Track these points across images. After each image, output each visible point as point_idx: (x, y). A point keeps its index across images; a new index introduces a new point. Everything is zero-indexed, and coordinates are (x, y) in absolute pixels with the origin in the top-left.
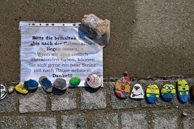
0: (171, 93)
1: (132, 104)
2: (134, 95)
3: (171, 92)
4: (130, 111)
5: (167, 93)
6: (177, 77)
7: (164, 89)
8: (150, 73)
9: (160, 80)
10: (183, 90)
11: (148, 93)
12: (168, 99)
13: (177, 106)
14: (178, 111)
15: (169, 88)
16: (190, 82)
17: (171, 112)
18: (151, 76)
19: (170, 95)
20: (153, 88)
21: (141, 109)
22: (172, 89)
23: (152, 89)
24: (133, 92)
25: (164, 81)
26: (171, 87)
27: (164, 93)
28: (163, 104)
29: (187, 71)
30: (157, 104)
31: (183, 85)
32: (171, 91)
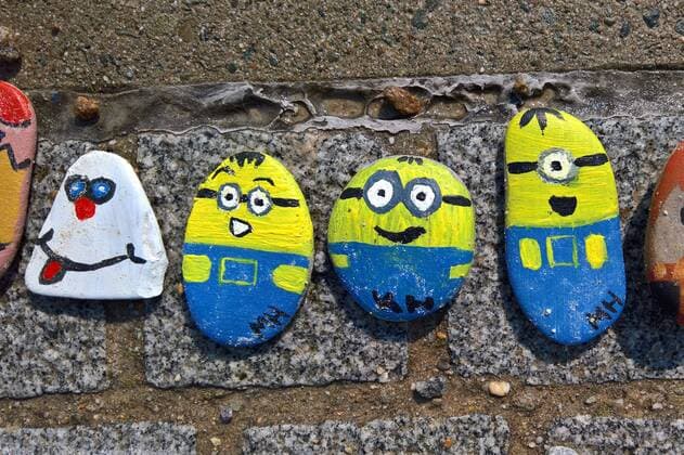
0: (419, 242)
1: (51, 354)
2: (56, 268)
3: (418, 232)
4: (40, 420)
5: (383, 241)
6: (519, 96)
7: (353, 202)
8: (252, 48)
9: (345, 124)
10: (556, 220)
11: (199, 249)
12: (396, 308)
13: (504, 374)
14: (504, 426)
15: (401, 195)
16: (641, 144)
17: (431, 441)
18: (259, 82)
19: (406, 269)
20: (244, 199)
21: (146, 405)
22: (434, 208)
23: (241, 210)
24: (49, 235)
25: (385, 125)
26: (424, 181)
27: (355, 246)
28: (363, 356)
29: (624, 32)
30: (302, 356)
31: (557, 166)
32: (417, 222)
